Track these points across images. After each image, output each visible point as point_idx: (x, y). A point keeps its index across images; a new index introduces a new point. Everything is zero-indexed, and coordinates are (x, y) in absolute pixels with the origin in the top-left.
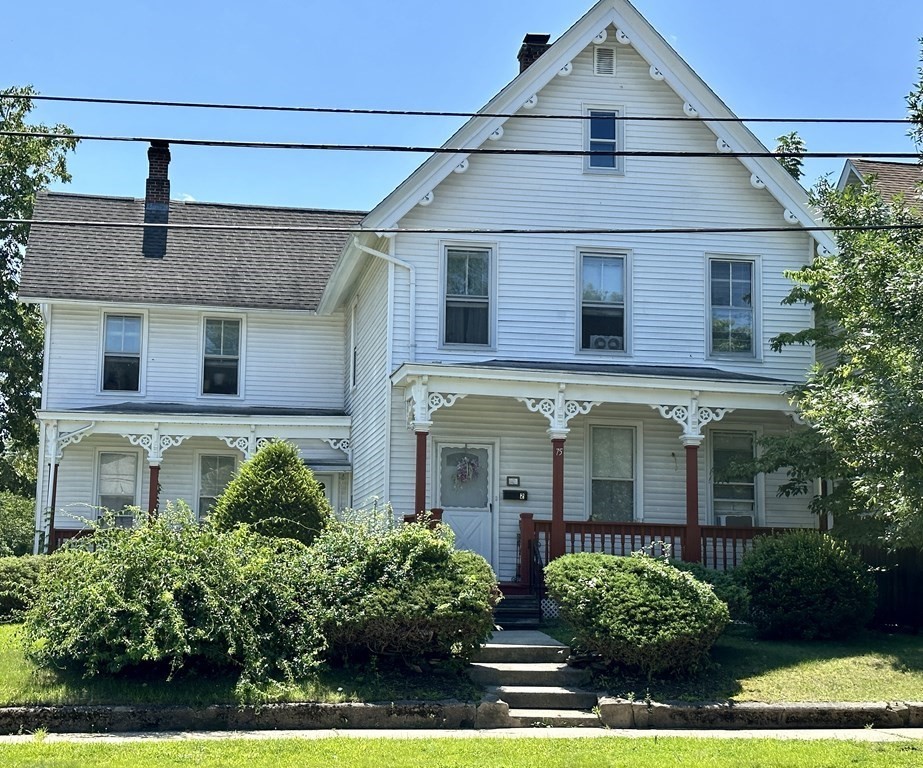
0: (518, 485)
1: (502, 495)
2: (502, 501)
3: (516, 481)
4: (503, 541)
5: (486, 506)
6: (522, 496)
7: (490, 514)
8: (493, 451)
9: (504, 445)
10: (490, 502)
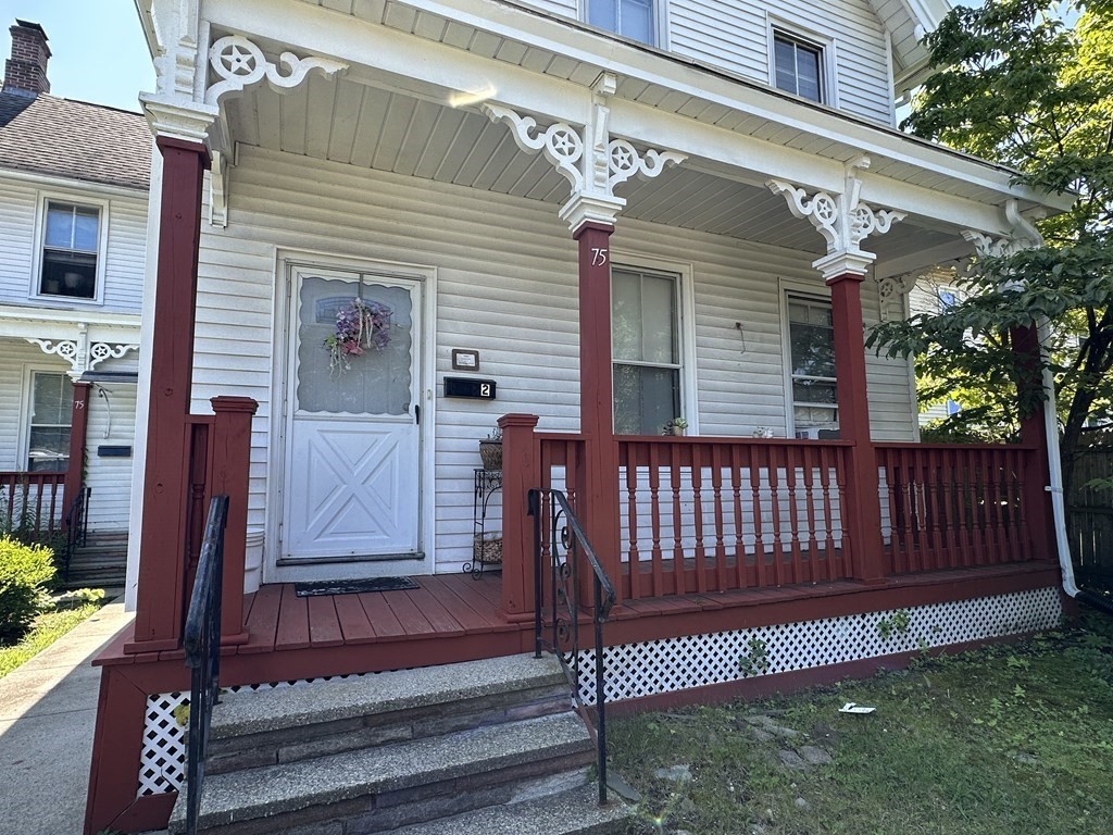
0: (476, 369)
1: (442, 388)
2: (443, 401)
3: (470, 360)
4: (446, 485)
5: (407, 410)
6: (485, 390)
7: (415, 428)
8: (423, 296)
9: (446, 284)
10: (415, 402)
